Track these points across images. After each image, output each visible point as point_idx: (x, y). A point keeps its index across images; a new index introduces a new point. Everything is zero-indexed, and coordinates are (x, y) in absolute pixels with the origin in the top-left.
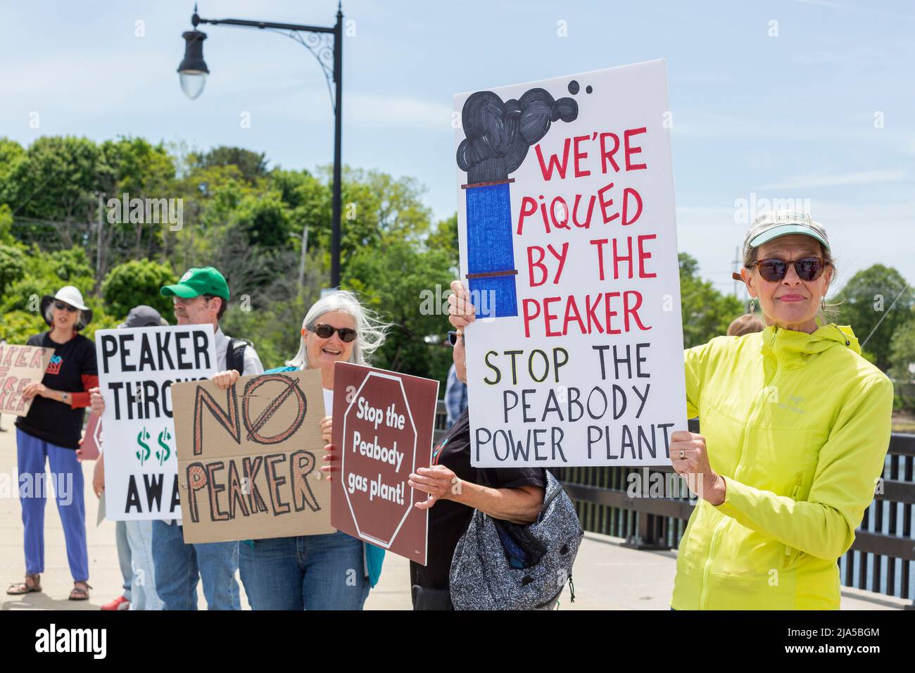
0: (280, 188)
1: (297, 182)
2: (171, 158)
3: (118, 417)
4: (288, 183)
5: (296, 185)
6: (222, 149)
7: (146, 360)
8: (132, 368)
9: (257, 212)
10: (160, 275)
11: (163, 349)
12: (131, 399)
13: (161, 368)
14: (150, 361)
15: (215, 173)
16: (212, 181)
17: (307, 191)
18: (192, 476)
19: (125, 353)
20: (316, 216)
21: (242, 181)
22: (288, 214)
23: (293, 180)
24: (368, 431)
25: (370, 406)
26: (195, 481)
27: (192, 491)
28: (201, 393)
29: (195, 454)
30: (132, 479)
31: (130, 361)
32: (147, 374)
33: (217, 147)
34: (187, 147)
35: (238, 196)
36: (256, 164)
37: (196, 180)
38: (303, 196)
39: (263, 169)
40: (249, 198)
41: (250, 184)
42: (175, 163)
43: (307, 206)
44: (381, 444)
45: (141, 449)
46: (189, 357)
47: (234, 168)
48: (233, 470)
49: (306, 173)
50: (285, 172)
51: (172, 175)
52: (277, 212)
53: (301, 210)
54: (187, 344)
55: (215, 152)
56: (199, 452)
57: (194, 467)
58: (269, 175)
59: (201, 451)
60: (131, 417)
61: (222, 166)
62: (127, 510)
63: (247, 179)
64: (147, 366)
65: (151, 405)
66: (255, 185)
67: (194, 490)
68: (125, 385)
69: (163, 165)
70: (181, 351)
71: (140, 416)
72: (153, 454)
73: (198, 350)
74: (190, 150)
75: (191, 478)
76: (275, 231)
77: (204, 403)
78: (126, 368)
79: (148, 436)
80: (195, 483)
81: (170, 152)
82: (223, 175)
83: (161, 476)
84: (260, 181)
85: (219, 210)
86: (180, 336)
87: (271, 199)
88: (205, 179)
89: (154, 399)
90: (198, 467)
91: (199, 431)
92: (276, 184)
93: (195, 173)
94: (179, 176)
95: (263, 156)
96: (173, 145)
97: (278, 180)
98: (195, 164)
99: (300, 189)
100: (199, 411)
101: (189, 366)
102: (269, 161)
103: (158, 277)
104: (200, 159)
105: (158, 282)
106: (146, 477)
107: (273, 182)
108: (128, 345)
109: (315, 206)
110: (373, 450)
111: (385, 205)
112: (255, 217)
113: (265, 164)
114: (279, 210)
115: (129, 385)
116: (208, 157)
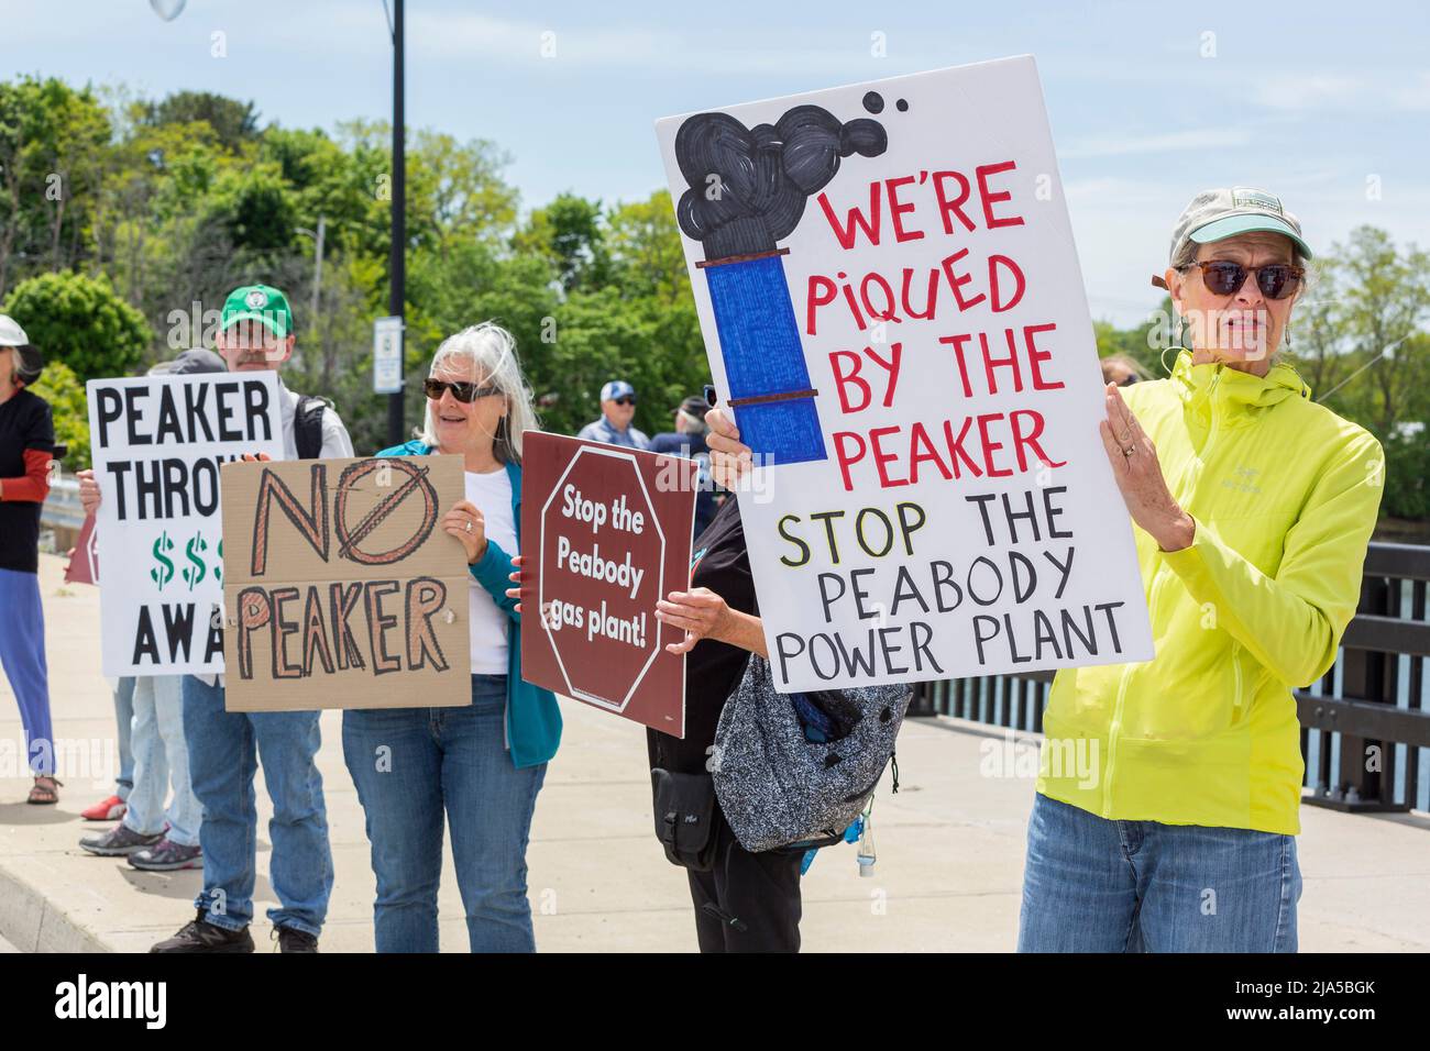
0: (277, 158)
1: (304, 147)
2: (105, 109)
3: (122, 515)
4: (291, 148)
5: (305, 154)
6: (185, 95)
7: (168, 426)
8: (146, 440)
9: (243, 194)
10: (93, 296)
11: (195, 410)
12: (143, 488)
13: (192, 439)
14: (175, 428)
15: (174, 134)
16: (170, 146)
17: (322, 163)
18: (247, 607)
19: (135, 416)
20: (336, 202)
21: (218, 147)
22: (291, 198)
23: (298, 145)
24: (582, 536)
25: (584, 498)
26: (252, 615)
27: (245, 630)
28: (270, 480)
29: (253, 574)
30: (144, 611)
31: (142, 428)
32: (170, 448)
33: (176, 93)
34: (128, 93)
35: (210, 169)
36: (239, 119)
37: (144, 145)
38: (316, 170)
39: (251, 128)
40: (229, 174)
41: (230, 151)
42: (110, 120)
43: (322, 186)
44: (605, 556)
45: (158, 565)
46: (237, 423)
47: (204, 126)
48: (314, 601)
49: (319, 133)
50: (286, 133)
51: (108, 137)
52: (275, 195)
53: (312, 192)
54: (235, 401)
55: (174, 101)
56: (261, 571)
57: (251, 594)
58: (260, 137)
59: (264, 570)
60: (142, 515)
61: (185, 122)
62: (137, 660)
63: (225, 144)
64: (170, 437)
65: (176, 497)
66: (237, 152)
67: (248, 629)
68: (133, 466)
69: (92, 121)
70: (225, 413)
71: (158, 514)
72: (178, 573)
73: (251, 411)
74: (134, 97)
75: (245, 611)
76: (273, 226)
77: (272, 496)
78: (135, 439)
79: (170, 545)
80: (250, 618)
81: (102, 102)
82: (187, 137)
83: (191, 608)
84: (245, 146)
85: (180, 192)
86: (223, 389)
87: (266, 175)
88: (159, 144)
89: (180, 487)
90: (258, 594)
91: (263, 539)
92: (271, 152)
93: (142, 134)
94: (117, 140)
95: (251, 106)
96: (106, 90)
97: (274, 145)
98: (143, 119)
99: (311, 159)
100: (263, 509)
101: (237, 436)
102: (260, 114)
103: (90, 300)
104: (150, 111)
105: (89, 306)
106: (166, 609)
107: (266, 148)
108: (139, 403)
109: (335, 186)
110: (590, 565)
111: (445, 183)
112: (239, 202)
113: (254, 119)
114: (278, 192)
115: (140, 465)
116: (163, 108)
